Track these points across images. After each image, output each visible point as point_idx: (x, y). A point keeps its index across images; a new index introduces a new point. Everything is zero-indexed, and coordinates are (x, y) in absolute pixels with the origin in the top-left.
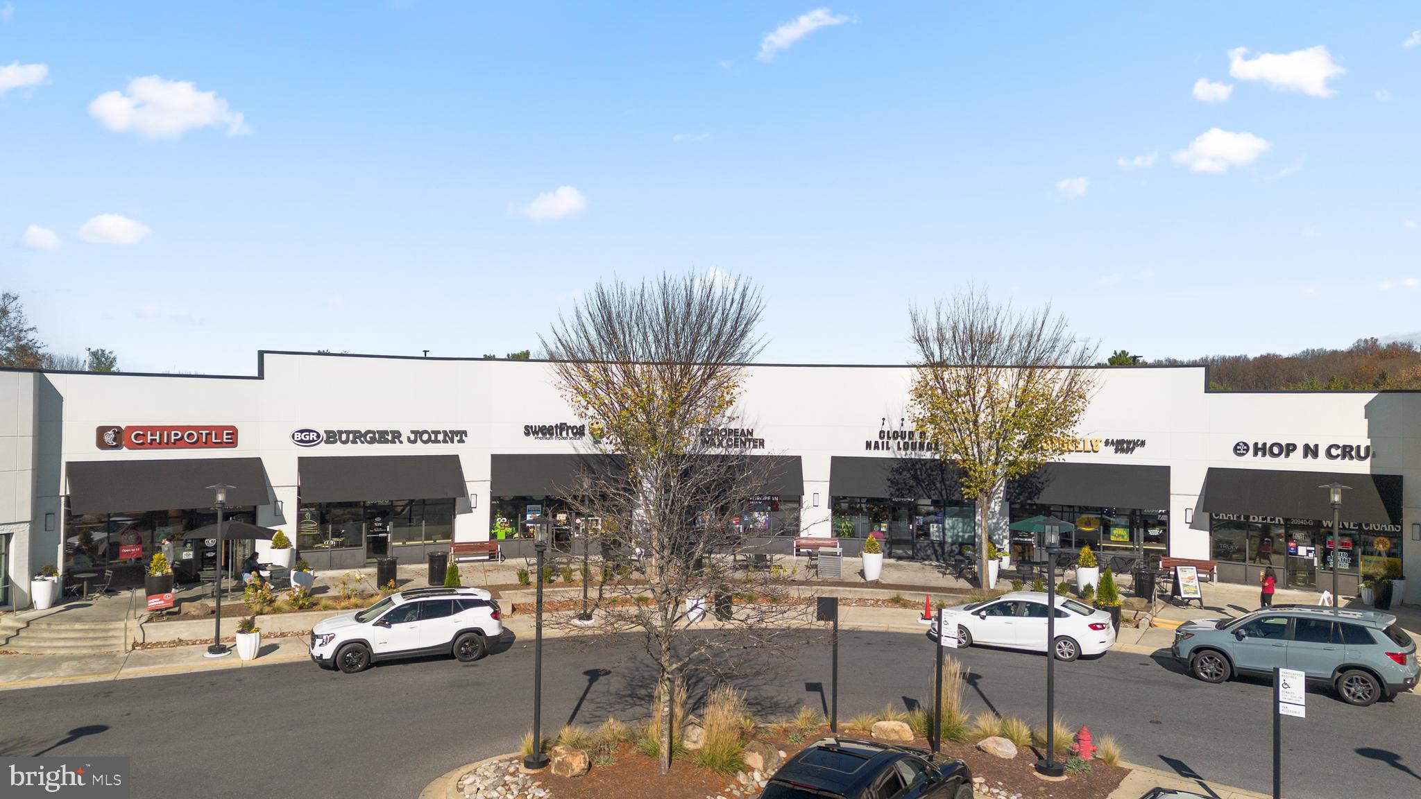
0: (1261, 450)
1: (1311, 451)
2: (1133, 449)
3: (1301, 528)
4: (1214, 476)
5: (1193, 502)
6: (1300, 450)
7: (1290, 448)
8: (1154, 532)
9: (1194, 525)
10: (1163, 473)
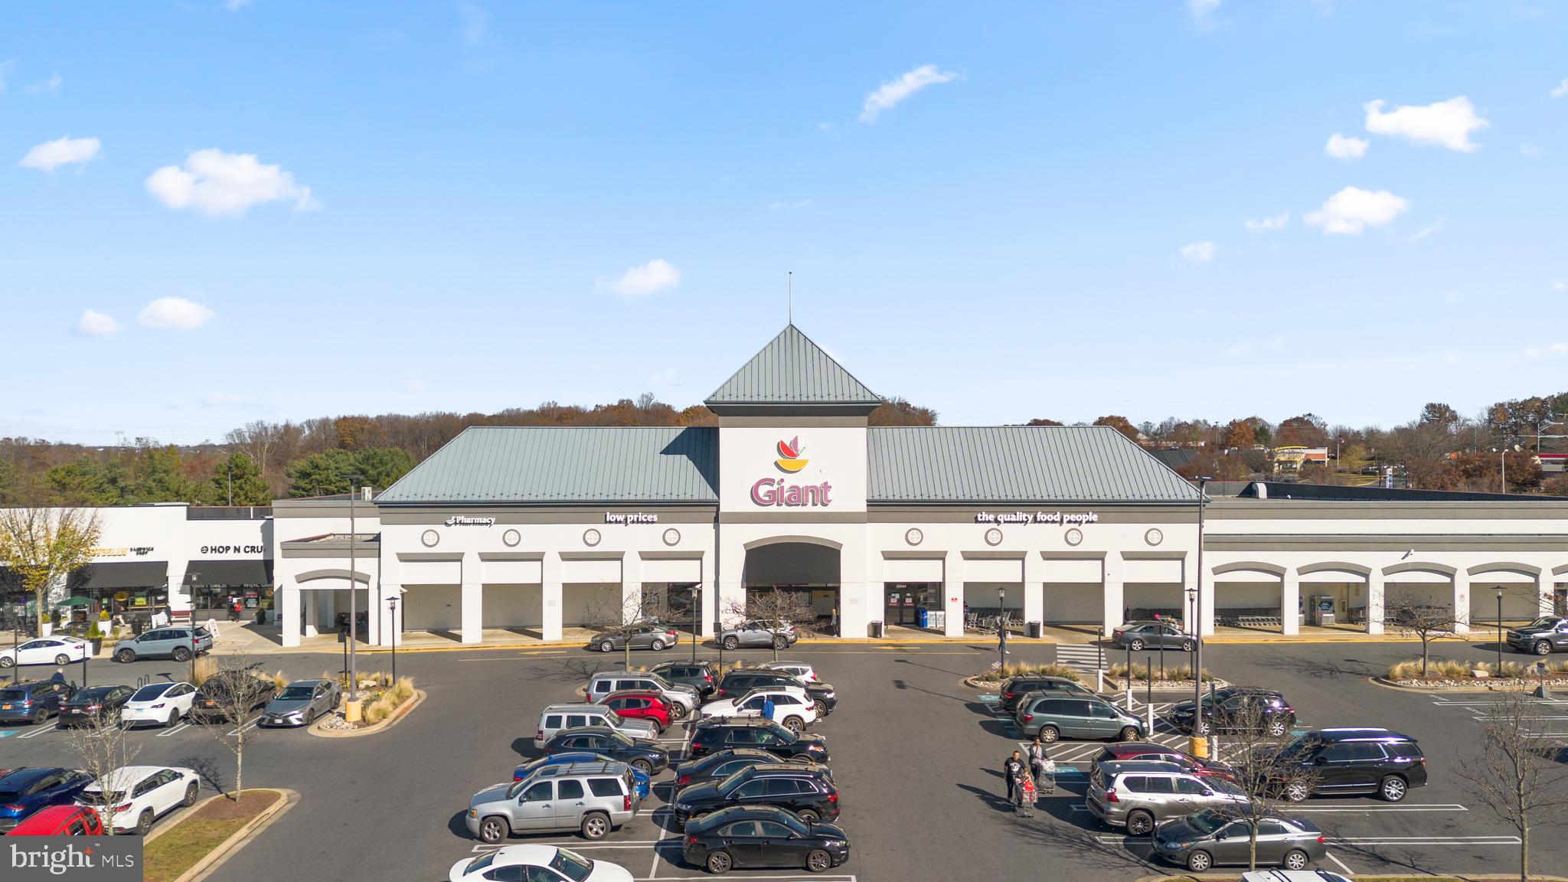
0: (214, 550)
1: (237, 550)
2: (147, 553)
3: (234, 589)
4: (193, 566)
5: (181, 580)
6: (232, 549)
7: (228, 548)
8: (160, 598)
9: (182, 592)
10: (164, 565)
